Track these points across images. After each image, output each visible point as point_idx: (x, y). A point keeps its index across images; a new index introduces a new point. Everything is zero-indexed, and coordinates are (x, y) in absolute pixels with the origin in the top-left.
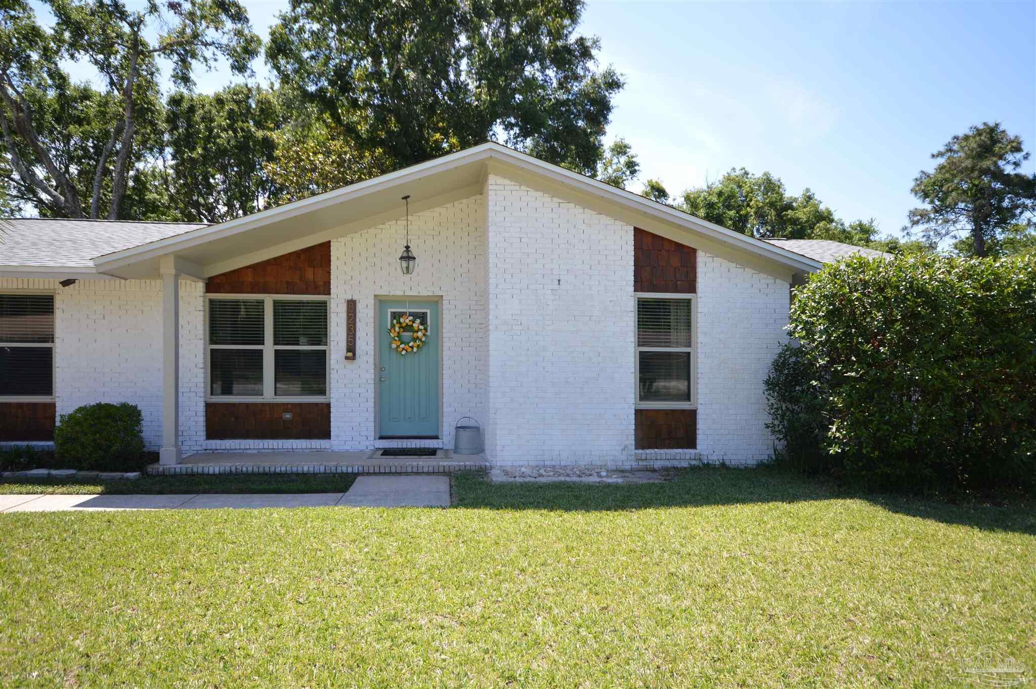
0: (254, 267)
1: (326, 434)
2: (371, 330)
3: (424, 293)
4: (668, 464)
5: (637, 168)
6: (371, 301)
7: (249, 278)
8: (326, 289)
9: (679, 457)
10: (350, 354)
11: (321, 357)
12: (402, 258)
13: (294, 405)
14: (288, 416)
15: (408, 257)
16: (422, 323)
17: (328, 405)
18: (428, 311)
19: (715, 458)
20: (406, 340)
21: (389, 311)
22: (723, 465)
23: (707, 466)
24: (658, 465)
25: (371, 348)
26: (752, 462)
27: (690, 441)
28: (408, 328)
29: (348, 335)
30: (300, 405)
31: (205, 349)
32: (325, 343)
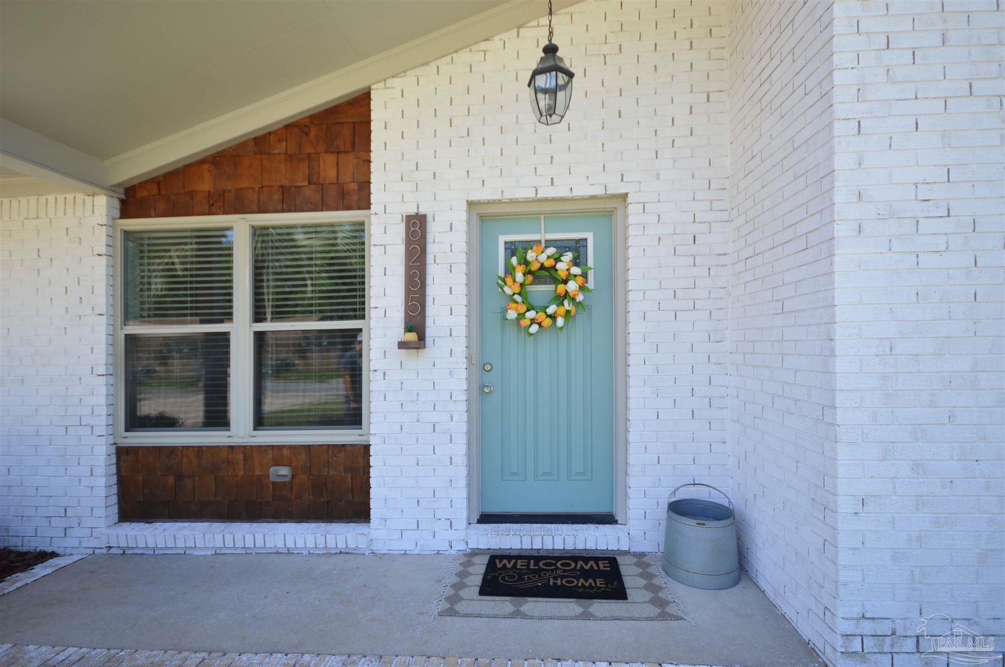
0: (215, 162)
1: (361, 511)
2: (459, 278)
3: (583, 190)
6: (460, 216)
7: (205, 185)
8: (360, 197)
10: (412, 337)
13: (295, 449)
14: (282, 473)
16: (576, 262)
17: (366, 449)
18: (590, 236)
20: (537, 301)
21: (502, 239)
25: (459, 321)
28: (546, 274)
29: (408, 292)
30: (308, 449)
31: (112, 335)
32: (359, 313)
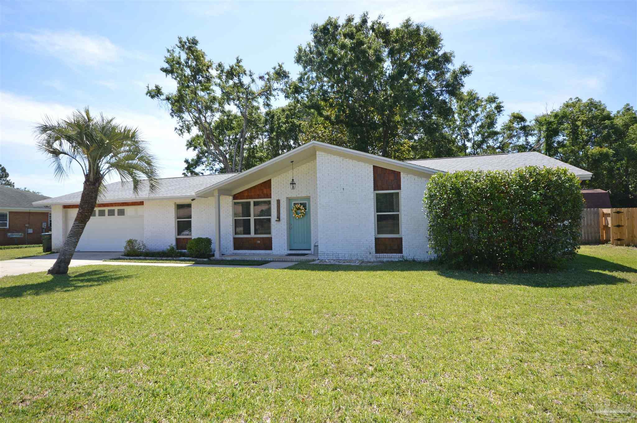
0: (247, 190)
1: (270, 248)
2: (285, 210)
3: (303, 196)
4: (390, 260)
6: (285, 199)
7: (246, 194)
8: (270, 196)
9: (395, 257)
10: (278, 219)
11: (269, 220)
12: (291, 184)
13: (261, 238)
14: (259, 242)
15: (293, 183)
17: (271, 238)
18: (306, 202)
19: (410, 257)
20: (298, 213)
21: (292, 203)
22: (414, 261)
23: (406, 261)
24: (385, 260)
25: (285, 217)
26: (427, 260)
27: (400, 251)
28: (299, 209)
29: (277, 212)
30: (263, 238)
31: (233, 219)
32: (270, 215)
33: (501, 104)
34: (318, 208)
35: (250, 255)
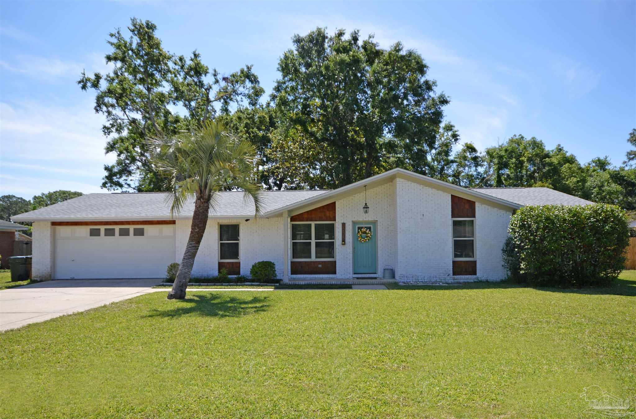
0: (307, 212)
1: (334, 272)
2: (351, 234)
3: (370, 219)
4: (466, 281)
5: (458, 137)
6: (351, 223)
7: (306, 216)
8: (334, 219)
9: (470, 278)
10: (343, 243)
11: (332, 244)
12: (364, 208)
13: (322, 262)
14: (320, 266)
15: (366, 207)
16: (369, 231)
17: (335, 262)
18: (372, 226)
19: (484, 279)
20: (363, 237)
21: (357, 226)
22: (487, 281)
23: (481, 282)
24: (462, 281)
25: (351, 241)
26: (498, 280)
27: (474, 273)
28: (365, 233)
29: (342, 236)
30: (325, 262)
31: (290, 242)
32: (334, 239)
33: (456, 133)
34: (398, 232)
35: (311, 279)
